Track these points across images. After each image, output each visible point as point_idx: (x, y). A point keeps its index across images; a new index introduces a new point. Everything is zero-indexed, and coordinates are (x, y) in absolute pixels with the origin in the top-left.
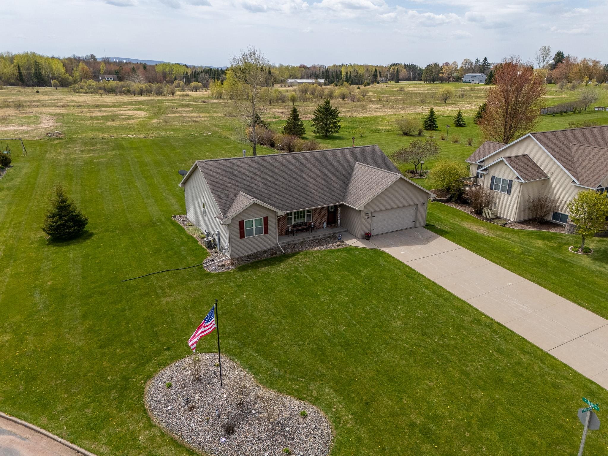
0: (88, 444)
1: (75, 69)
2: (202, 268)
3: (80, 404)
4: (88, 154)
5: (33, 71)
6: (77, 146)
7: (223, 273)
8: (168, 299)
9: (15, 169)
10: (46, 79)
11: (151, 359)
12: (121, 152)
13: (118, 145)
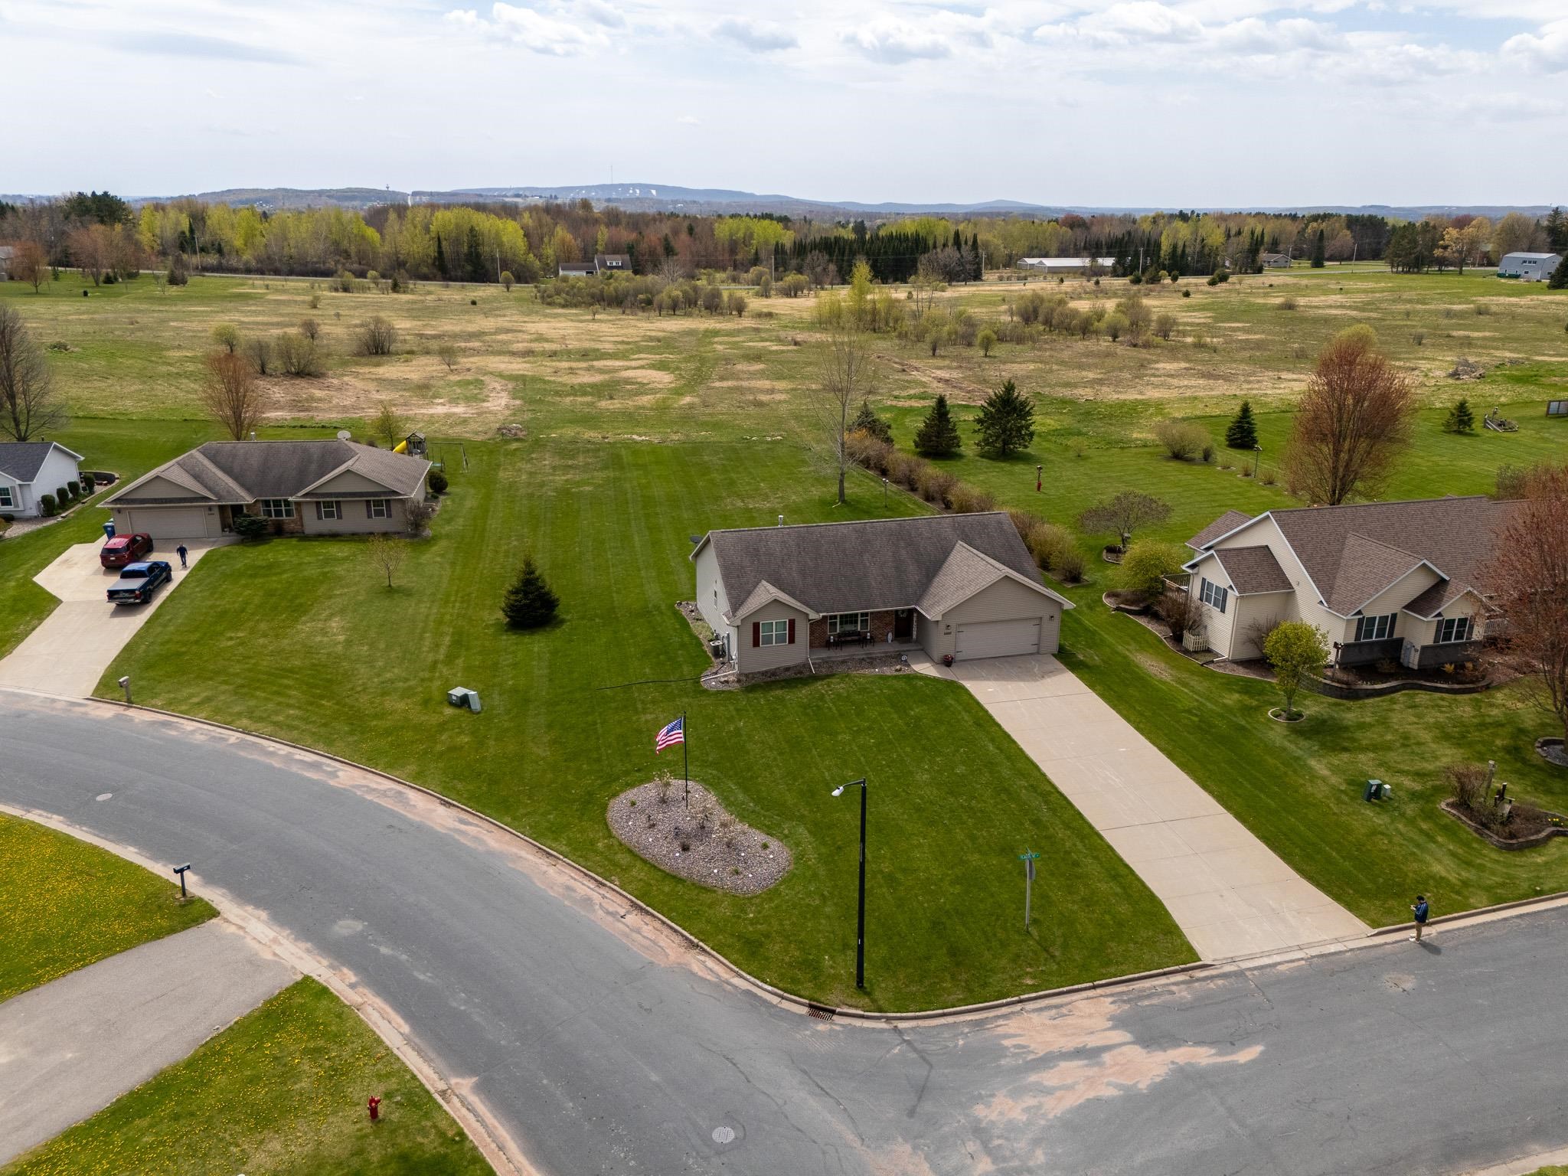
0: (549, 843)
1: (546, 240)
2: (698, 682)
3: (542, 810)
4: (564, 475)
5: (465, 249)
6: (547, 456)
7: (723, 692)
8: (649, 717)
9: (453, 501)
10: (488, 265)
11: (618, 778)
12: (617, 474)
13: (614, 458)
